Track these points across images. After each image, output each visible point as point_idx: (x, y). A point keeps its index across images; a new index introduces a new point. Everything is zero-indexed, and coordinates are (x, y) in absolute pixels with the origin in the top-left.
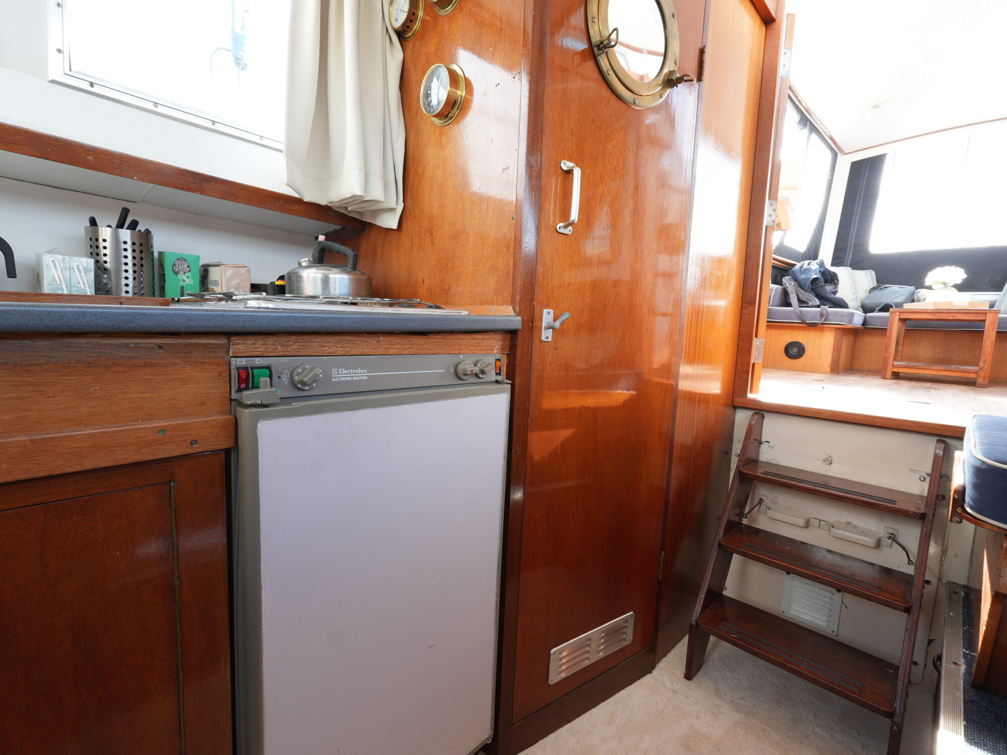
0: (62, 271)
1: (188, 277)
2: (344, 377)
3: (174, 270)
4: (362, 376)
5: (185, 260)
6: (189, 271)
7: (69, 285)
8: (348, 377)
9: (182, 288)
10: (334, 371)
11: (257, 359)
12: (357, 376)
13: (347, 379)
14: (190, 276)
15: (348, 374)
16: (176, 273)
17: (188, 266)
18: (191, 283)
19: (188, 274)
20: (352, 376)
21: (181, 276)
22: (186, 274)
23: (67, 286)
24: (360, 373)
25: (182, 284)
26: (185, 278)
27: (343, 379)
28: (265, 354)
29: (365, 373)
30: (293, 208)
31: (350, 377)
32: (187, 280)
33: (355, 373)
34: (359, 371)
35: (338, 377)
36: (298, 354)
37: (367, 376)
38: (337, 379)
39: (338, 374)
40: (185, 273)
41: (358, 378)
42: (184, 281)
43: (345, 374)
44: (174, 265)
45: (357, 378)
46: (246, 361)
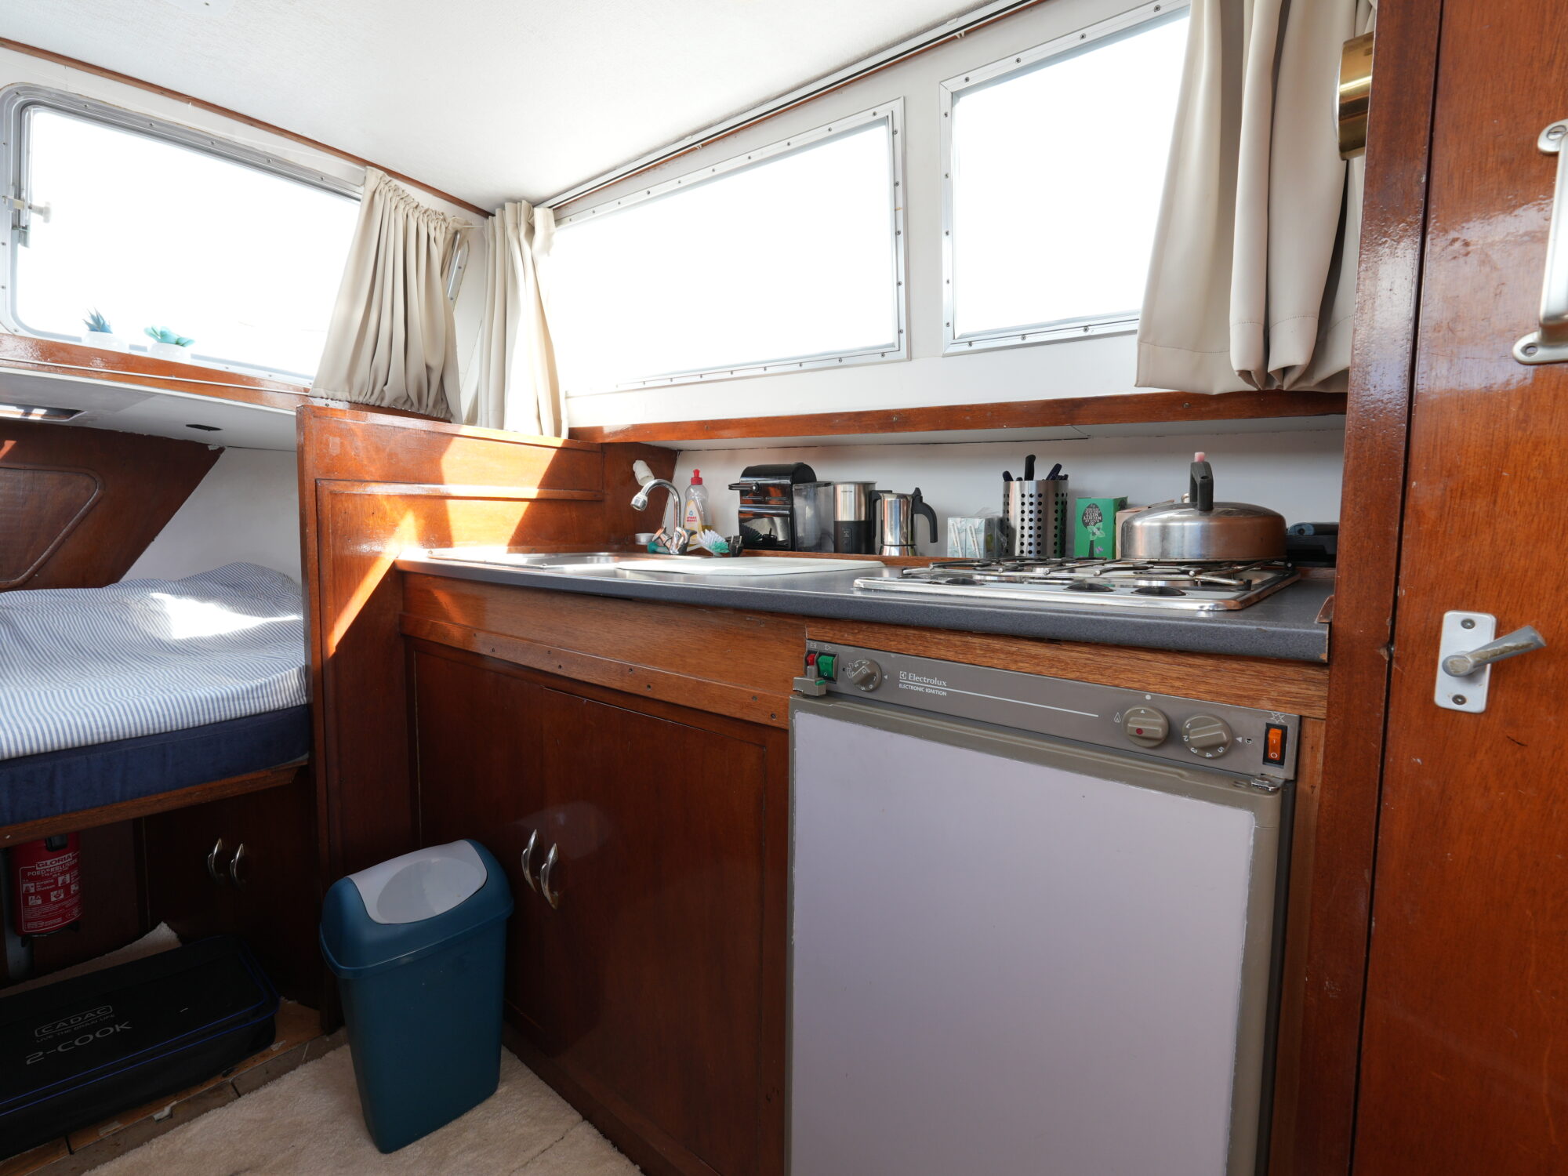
0: (959, 533)
1: (1099, 529)
2: (914, 685)
3: (1083, 521)
4: (940, 690)
5: (1096, 507)
6: (1100, 521)
7: (964, 547)
8: (919, 686)
9: (1092, 543)
10: (902, 674)
11: (826, 645)
12: (933, 689)
13: (917, 689)
14: (1101, 527)
15: (919, 682)
16: (1086, 524)
17: (1100, 515)
18: (1101, 536)
19: (1100, 525)
20: (925, 687)
21: (1092, 528)
22: (1097, 525)
23: (962, 548)
24: (937, 685)
25: (1092, 538)
26: (1095, 530)
27: (912, 688)
28: (834, 641)
29: (944, 687)
30: (1207, 409)
31: (922, 687)
32: (1098, 533)
33: (929, 684)
34: (935, 681)
35: (906, 684)
36: (864, 645)
37: (947, 692)
38: (905, 687)
39: (907, 680)
40: (1095, 523)
41: (933, 692)
42: (1094, 534)
43: (915, 681)
44: (1085, 514)
45: (931, 691)
46: (817, 645)
